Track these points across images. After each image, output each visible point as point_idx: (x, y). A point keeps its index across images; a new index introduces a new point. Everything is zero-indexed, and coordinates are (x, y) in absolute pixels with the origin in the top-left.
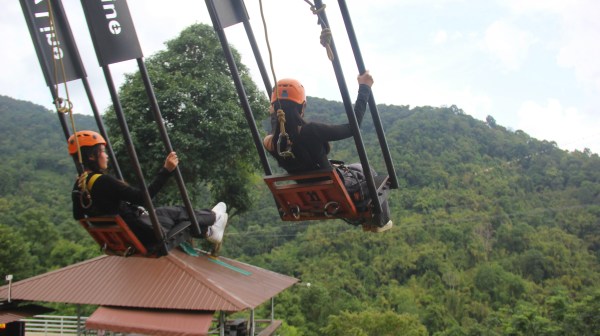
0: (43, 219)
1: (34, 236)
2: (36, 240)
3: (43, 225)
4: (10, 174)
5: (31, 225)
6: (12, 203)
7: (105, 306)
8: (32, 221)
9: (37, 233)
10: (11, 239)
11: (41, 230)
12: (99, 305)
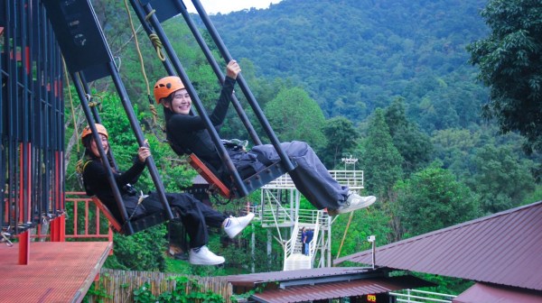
0: (508, 158)
1: (496, 185)
2: (499, 190)
3: (508, 167)
4: (471, 94)
5: (491, 169)
6: (477, 137)
7: (482, 283)
8: (491, 163)
9: (499, 179)
10: (453, 189)
11: (506, 176)
12: (476, 281)
